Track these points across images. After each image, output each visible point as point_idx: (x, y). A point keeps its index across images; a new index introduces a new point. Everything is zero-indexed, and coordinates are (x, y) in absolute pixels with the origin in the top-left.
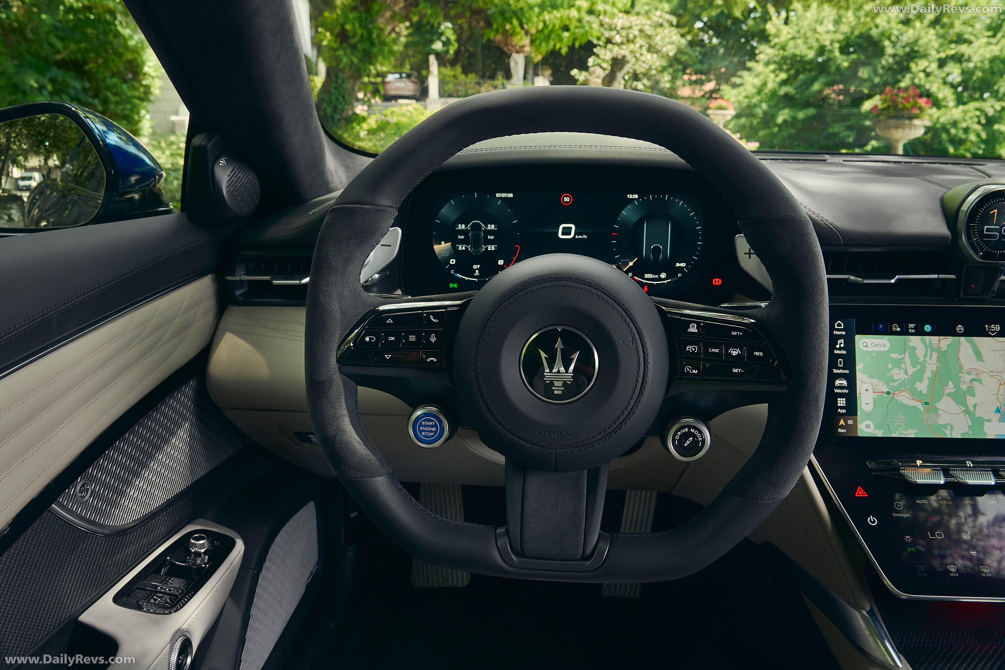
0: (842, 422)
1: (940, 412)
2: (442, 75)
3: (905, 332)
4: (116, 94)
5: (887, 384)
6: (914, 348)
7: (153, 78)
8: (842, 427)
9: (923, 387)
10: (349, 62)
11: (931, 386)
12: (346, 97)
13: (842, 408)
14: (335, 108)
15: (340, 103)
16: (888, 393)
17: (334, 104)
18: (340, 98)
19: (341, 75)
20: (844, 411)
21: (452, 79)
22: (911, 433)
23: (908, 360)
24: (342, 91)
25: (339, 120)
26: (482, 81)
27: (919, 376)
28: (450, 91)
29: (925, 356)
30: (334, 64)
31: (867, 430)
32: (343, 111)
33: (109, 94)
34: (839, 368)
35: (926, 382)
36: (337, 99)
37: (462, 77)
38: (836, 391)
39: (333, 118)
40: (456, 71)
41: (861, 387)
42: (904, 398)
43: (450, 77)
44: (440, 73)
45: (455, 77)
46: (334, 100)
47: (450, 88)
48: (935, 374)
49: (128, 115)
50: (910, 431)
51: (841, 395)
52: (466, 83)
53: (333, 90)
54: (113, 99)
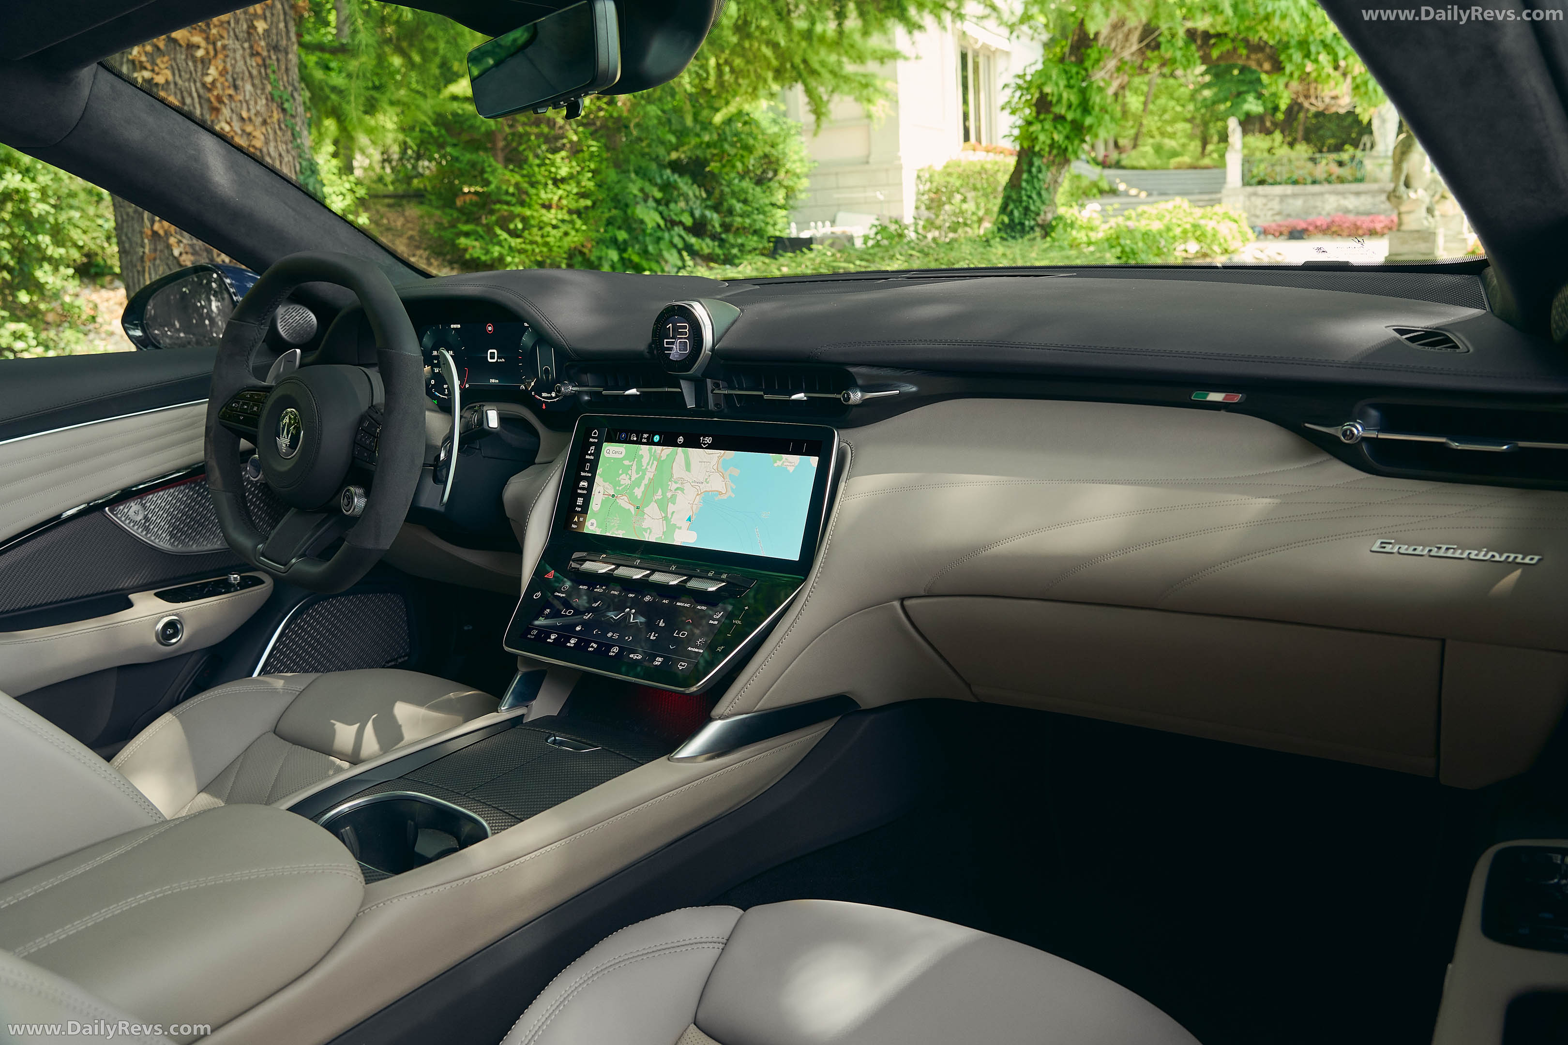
0: (576, 519)
1: (646, 516)
2: (1249, 148)
3: (639, 442)
4: (745, 202)
5: (615, 488)
6: (642, 456)
7: (798, 177)
8: (575, 523)
9: (639, 492)
10: (1049, 142)
11: (645, 493)
12: (1043, 193)
13: (579, 506)
14: (1027, 209)
15: (1034, 202)
16: (613, 496)
17: (1024, 204)
18: (1034, 196)
19: (1037, 162)
20: (579, 509)
21: (1266, 155)
22: (620, 534)
23: (634, 467)
24: (1037, 185)
25: (1032, 228)
26: (1318, 155)
27: (637, 483)
28: (1262, 176)
29: (648, 464)
30: (1026, 146)
31: (591, 528)
32: (1038, 214)
33: (734, 202)
34: (585, 471)
35: (642, 488)
36: (1030, 197)
37: (1283, 151)
38: (579, 491)
39: (1022, 224)
40: (1273, 140)
41: (596, 489)
42: (623, 502)
43: (1262, 151)
44: (1245, 146)
45: (1270, 150)
46: (1025, 198)
47: (1260, 170)
48: (651, 481)
49: (761, 229)
50: (620, 531)
51: (581, 495)
52: (1290, 161)
53: (1024, 184)
54: (738, 207)
